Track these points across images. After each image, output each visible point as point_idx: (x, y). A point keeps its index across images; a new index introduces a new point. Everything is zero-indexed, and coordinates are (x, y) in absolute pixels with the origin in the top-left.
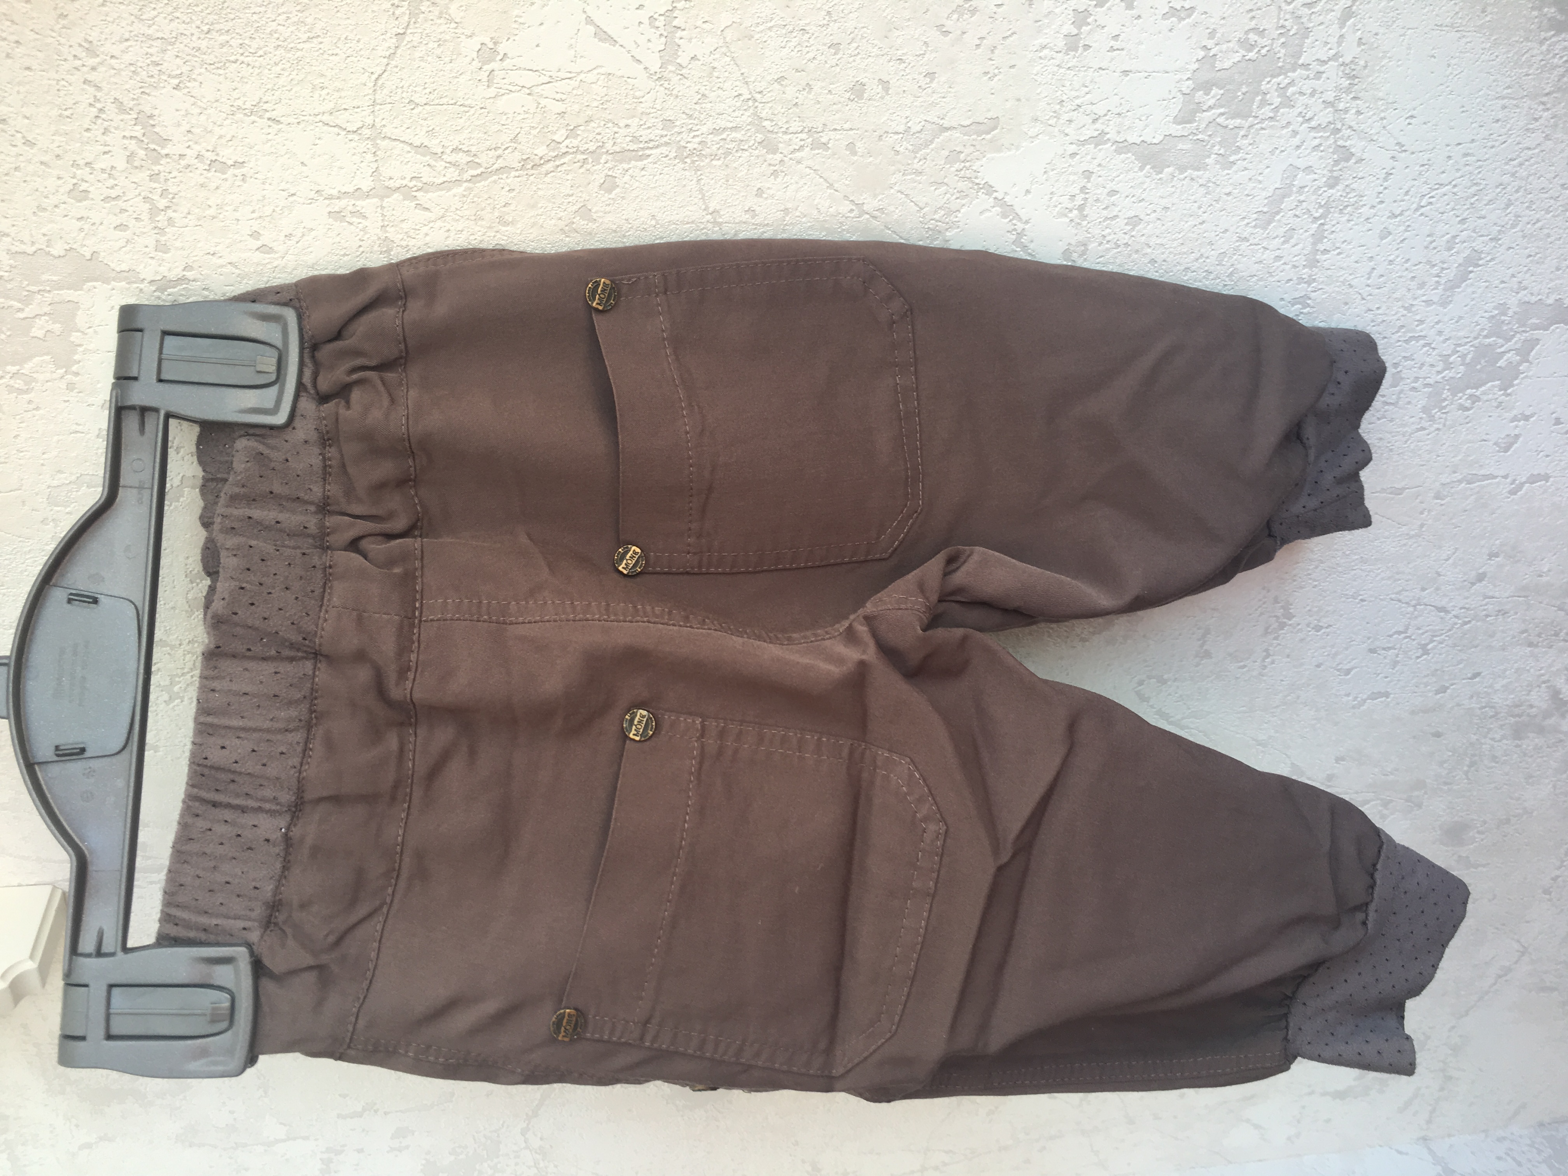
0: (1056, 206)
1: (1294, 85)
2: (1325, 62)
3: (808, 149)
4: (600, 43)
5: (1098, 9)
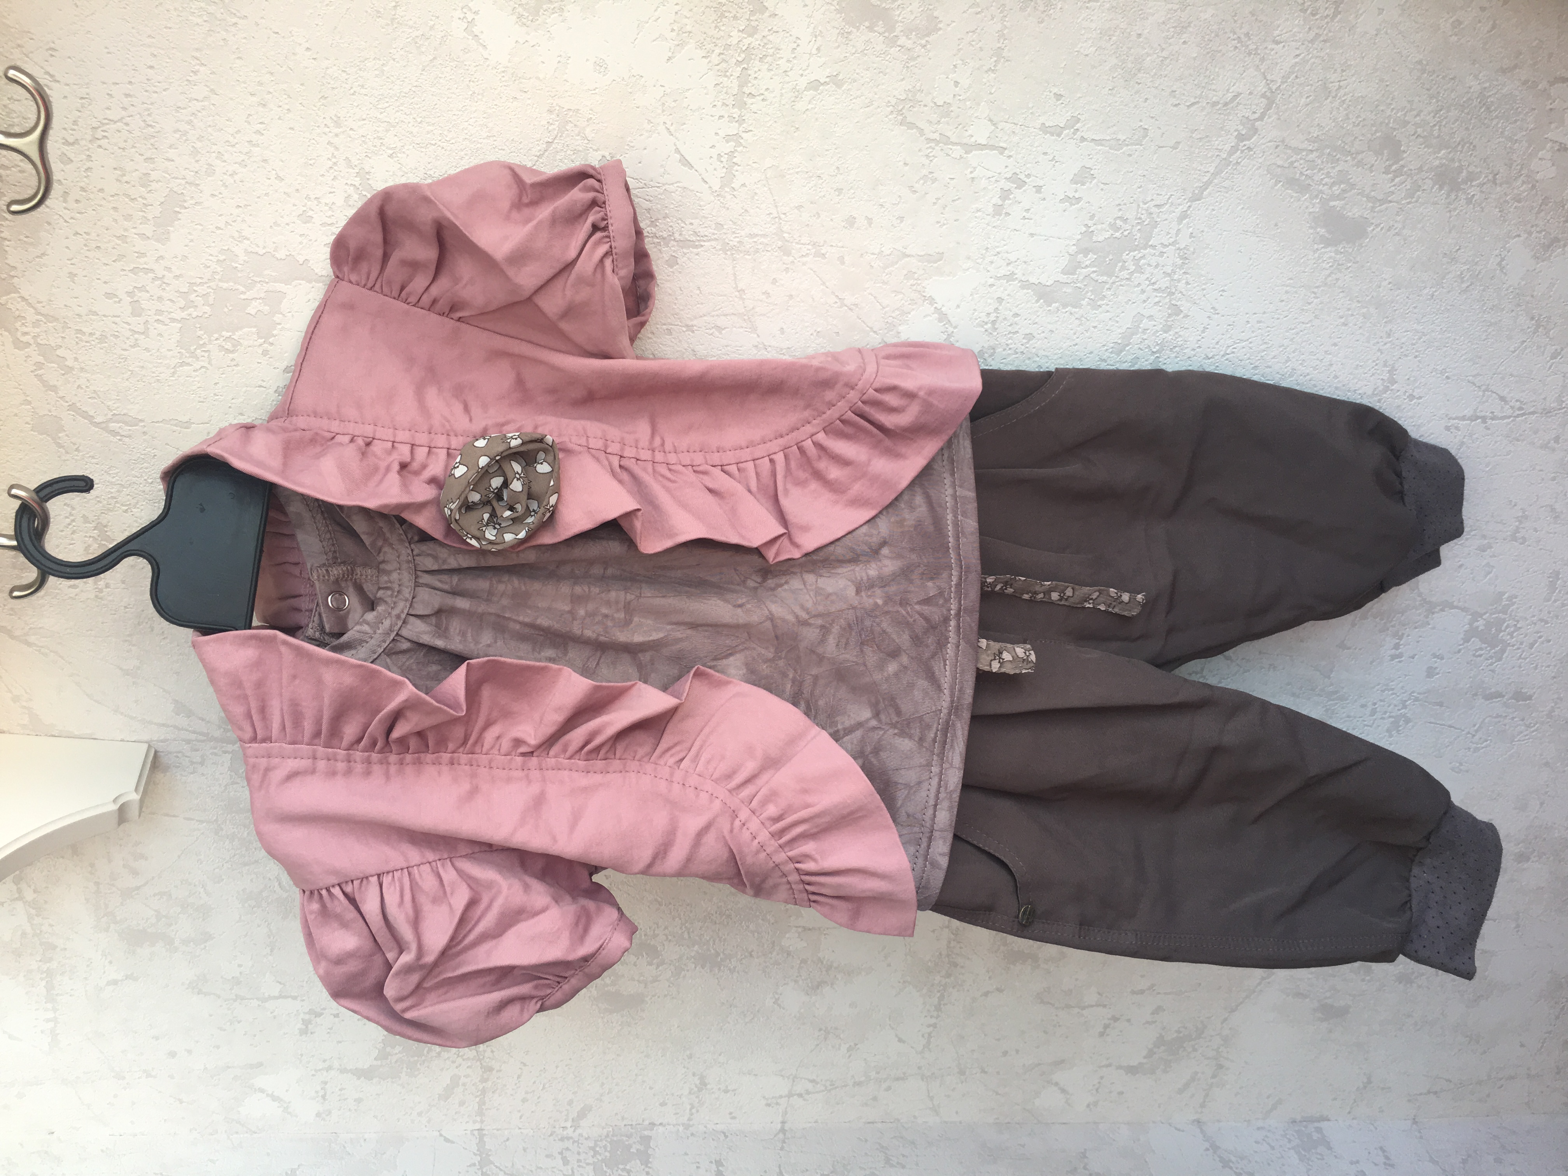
1: (1145, 259)
2: (1166, 246)
3: (812, 256)
4: (682, 167)
5: (1017, 190)
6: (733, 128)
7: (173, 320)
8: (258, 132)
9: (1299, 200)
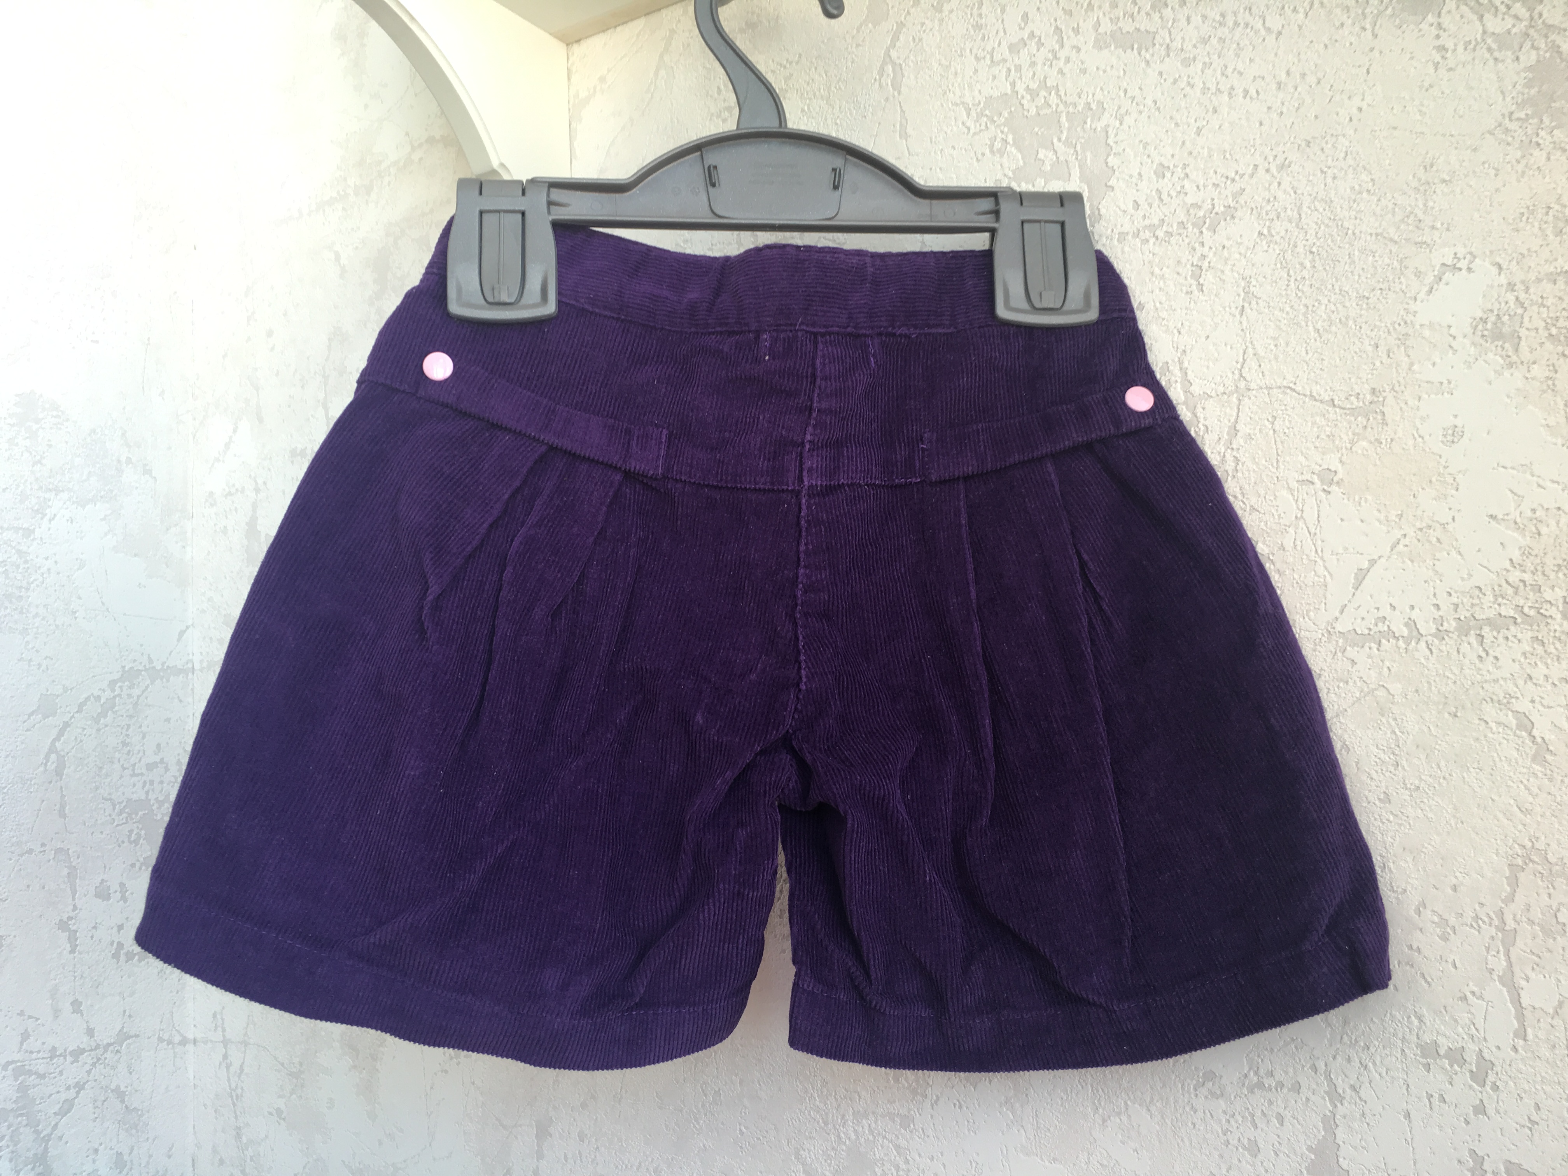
4: (1353, 575)
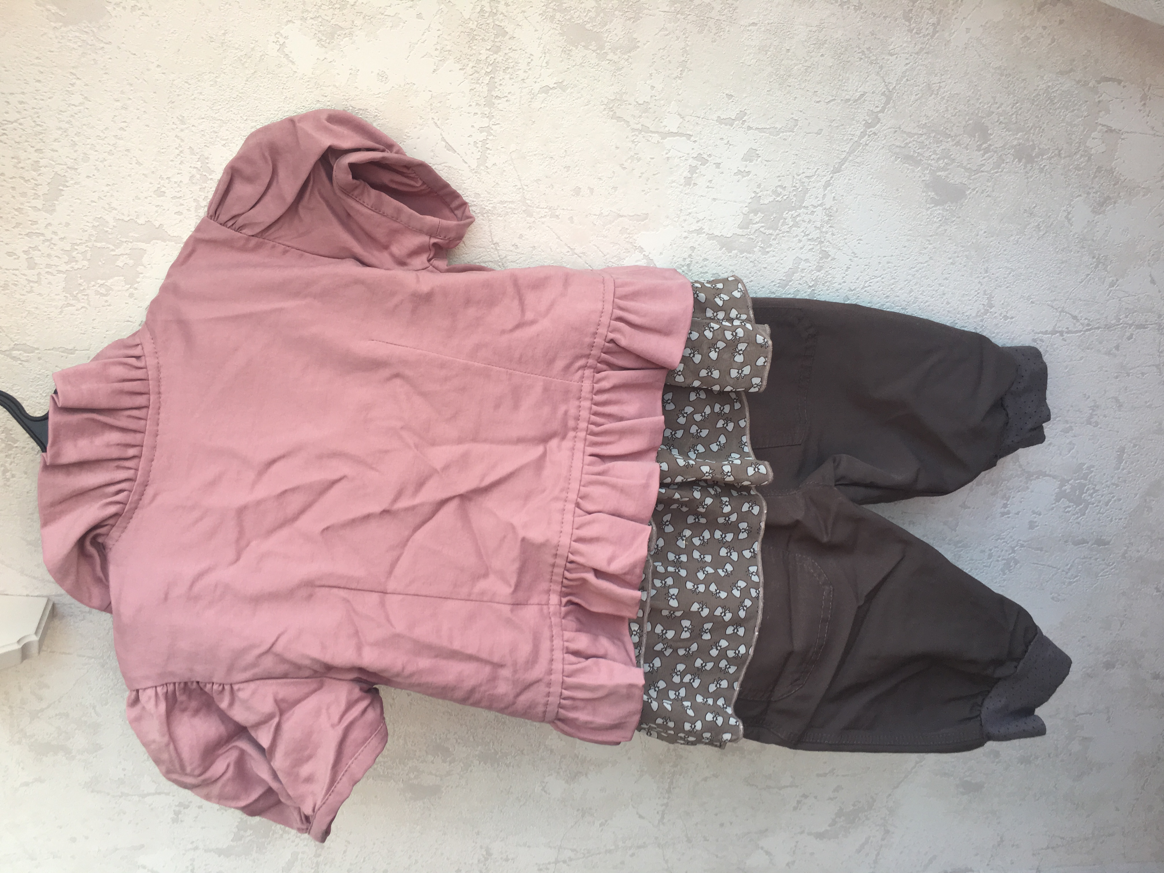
0: (675, 263)
1: (800, 217)
2: (815, 207)
3: (548, 217)
5: (702, 166)
6: (485, 122)
7: (59, 272)
8: (122, 129)
9: (913, 171)
